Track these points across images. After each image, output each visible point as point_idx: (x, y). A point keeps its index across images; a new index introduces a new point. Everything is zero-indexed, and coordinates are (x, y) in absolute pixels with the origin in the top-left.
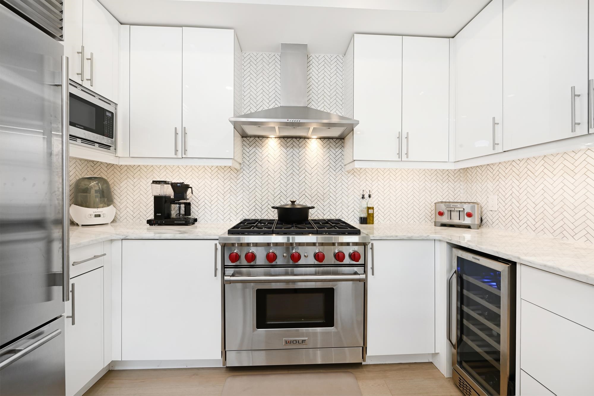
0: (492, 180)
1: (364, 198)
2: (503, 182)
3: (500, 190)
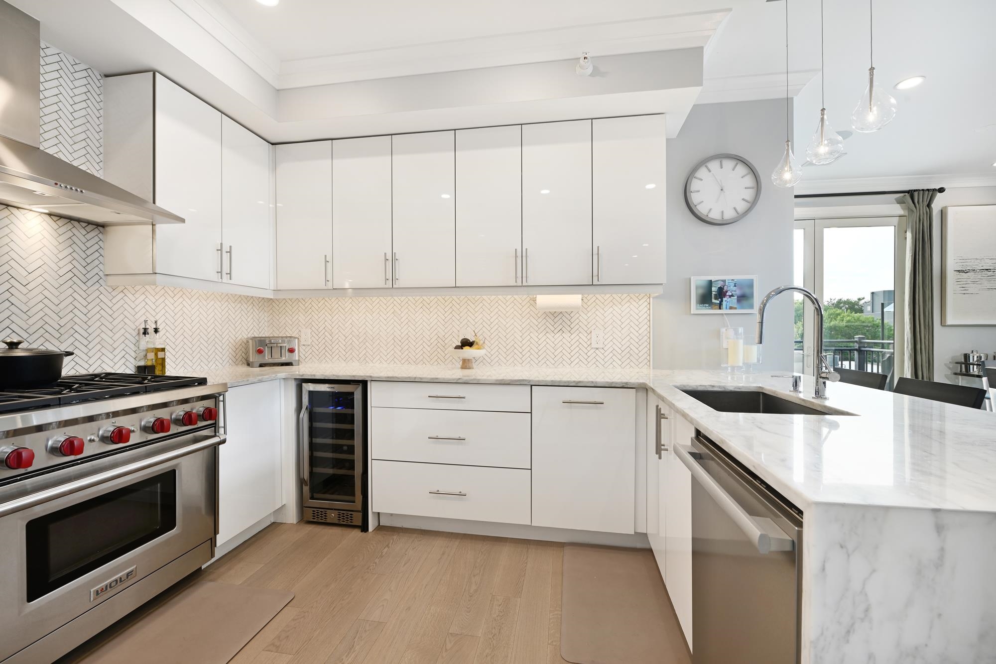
0: (304, 313)
1: (148, 334)
2: (316, 316)
3: (313, 323)
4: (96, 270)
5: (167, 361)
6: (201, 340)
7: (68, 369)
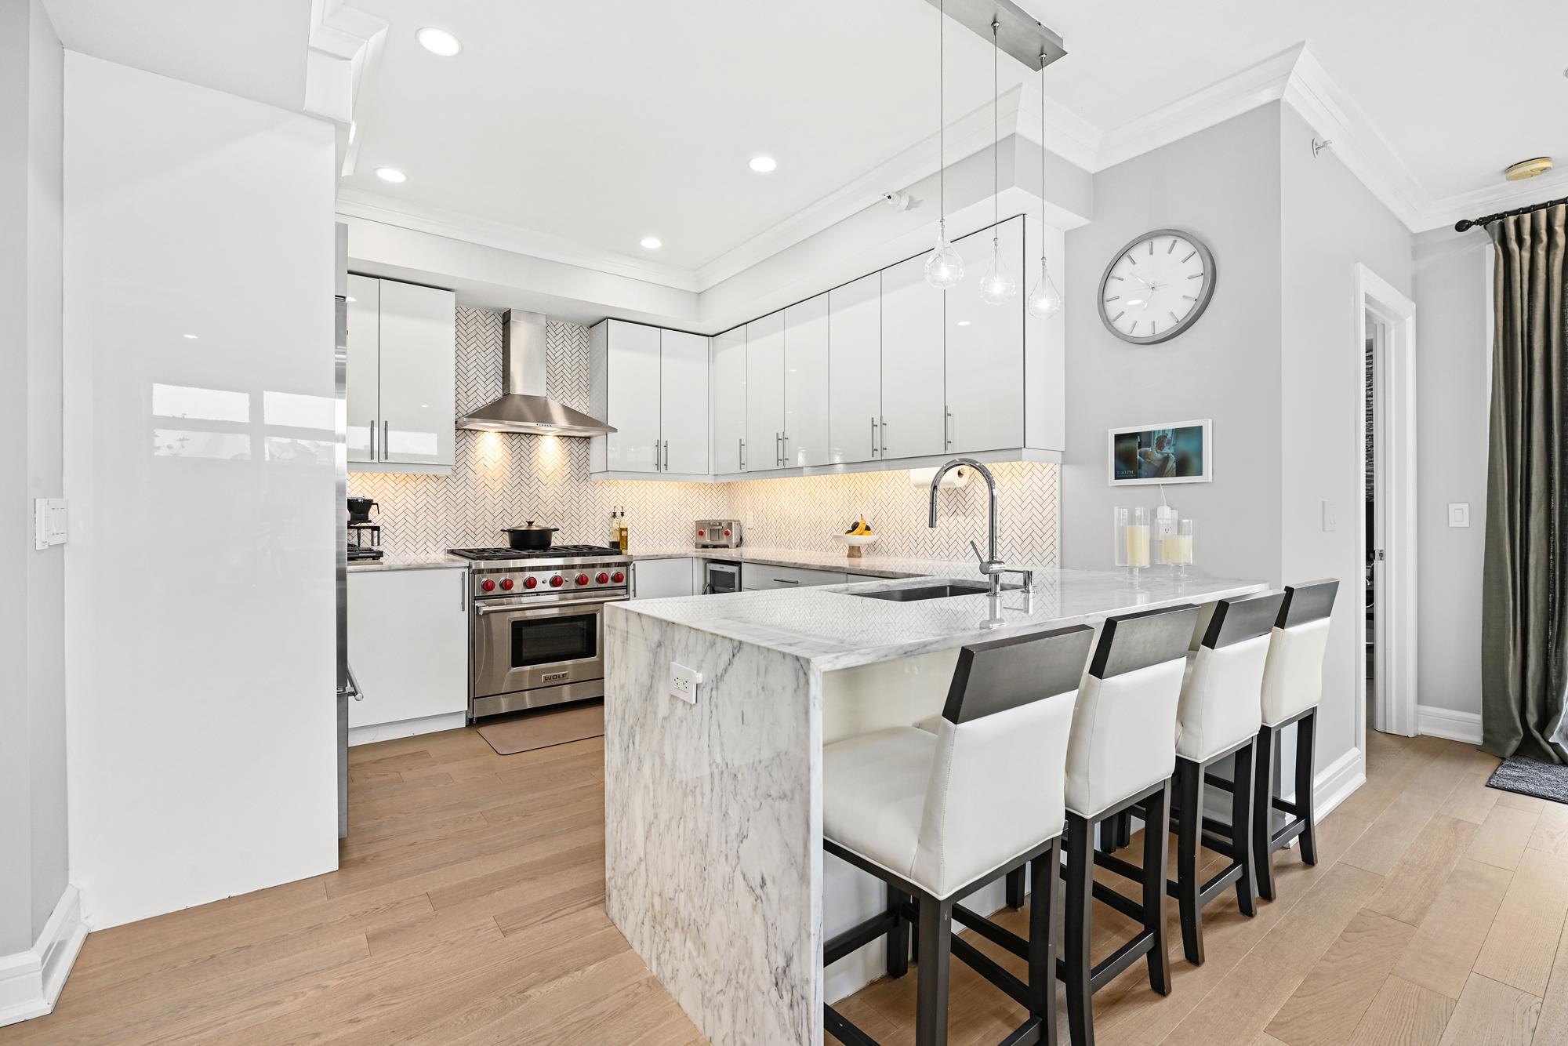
0: (749, 496)
1: (616, 517)
2: (757, 499)
3: (755, 506)
4: (585, 471)
5: (629, 538)
6: (661, 522)
7: (556, 541)
